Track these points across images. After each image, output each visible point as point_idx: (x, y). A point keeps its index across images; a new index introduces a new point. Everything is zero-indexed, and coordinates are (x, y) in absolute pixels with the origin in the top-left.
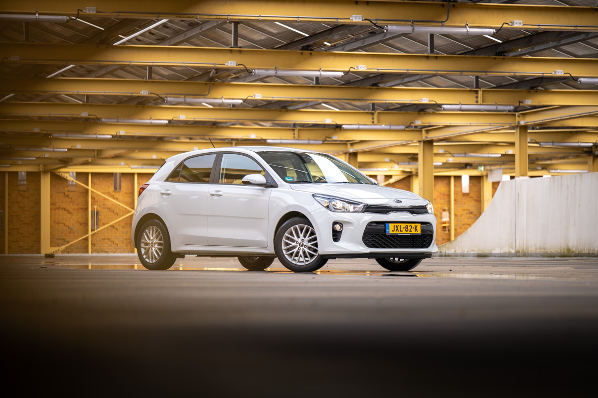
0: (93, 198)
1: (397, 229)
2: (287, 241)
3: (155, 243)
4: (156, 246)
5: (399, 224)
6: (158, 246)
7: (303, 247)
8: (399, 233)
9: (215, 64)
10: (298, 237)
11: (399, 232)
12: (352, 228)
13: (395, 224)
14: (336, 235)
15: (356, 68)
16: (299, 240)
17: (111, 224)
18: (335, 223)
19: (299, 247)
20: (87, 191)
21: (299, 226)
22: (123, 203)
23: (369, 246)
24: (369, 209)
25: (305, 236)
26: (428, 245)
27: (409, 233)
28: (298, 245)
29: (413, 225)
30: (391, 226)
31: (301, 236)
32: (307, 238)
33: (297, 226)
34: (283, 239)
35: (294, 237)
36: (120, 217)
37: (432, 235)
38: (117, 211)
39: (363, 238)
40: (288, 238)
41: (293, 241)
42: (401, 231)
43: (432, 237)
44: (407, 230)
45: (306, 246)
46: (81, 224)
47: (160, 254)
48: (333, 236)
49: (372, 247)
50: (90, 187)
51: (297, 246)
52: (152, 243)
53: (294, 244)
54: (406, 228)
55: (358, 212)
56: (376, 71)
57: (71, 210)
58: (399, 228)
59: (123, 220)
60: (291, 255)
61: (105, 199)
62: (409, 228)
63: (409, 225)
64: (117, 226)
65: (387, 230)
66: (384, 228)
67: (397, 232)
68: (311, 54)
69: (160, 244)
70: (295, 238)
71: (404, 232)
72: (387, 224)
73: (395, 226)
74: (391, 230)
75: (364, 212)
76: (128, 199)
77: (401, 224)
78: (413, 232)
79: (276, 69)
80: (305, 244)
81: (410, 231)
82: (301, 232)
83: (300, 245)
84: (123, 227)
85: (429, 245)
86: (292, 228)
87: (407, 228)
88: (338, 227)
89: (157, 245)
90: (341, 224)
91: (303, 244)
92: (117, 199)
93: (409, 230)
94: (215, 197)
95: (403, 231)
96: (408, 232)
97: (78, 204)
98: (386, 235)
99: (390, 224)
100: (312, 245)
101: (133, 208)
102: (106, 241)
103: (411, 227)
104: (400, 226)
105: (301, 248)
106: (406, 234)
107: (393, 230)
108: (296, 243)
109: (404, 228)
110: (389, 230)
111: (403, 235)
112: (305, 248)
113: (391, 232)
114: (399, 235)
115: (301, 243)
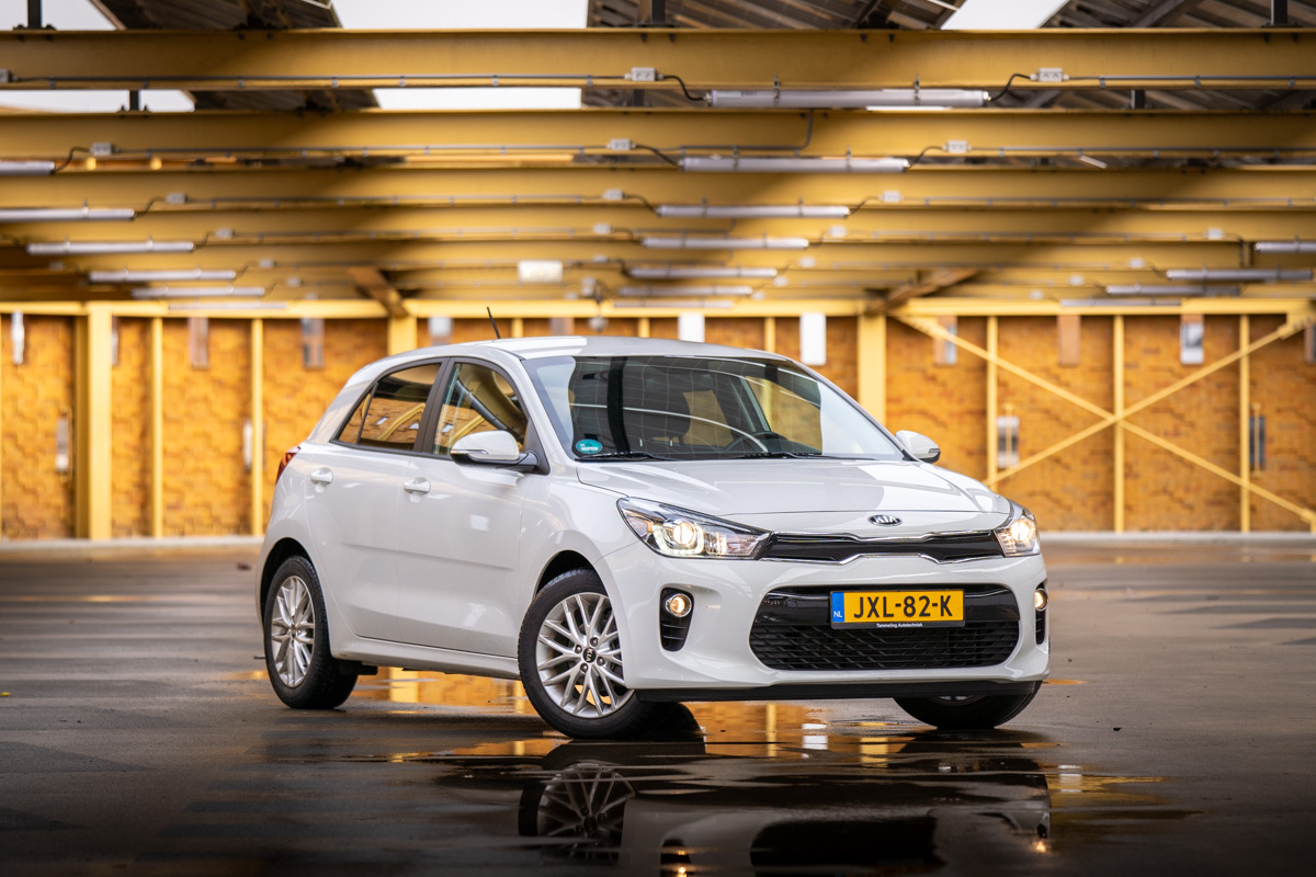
0: (1001, 384)
1: (873, 610)
2: (552, 644)
3: (301, 628)
4: (302, 636)
5: (881, 595)
6: (307, 636)
7: (595, 663)
8: (879, 620)
9: (590, 77)
10: (582, 632)
11: (882, 619)
12: (719, 607)
13: (865, 595)
14: (673, 632)
15: (1033, 76)
16: (584, 642)
17: (1053, 450)
18: (668, 592)
19: (583, 661)
20: (983, 366)
21: (583, 598)
22: (1085, 395)
23: (770, 663)
24: (777, 547)
25: (599, 629)
26: (1000, 654)
27: (917, 621)
28: (581, 655)
29: (936, 596)
30: (851, 601)
31: (590, 626)
32: (606, 636)
33: (578, 597)
34: (542, 635)
35: (568, 628)
36: (1077, 431)
37: (1017, 624)
38: (1067, 417)
39: (752, 638)
40: (553, 634)
41: (567, 642)
42: (885, 615)
43: (1017, 630)
44: (909, 610)
45: (601, 661)
46: (970, 454)
47: (309, 662)
48: (664, 631)
49: (789, 669)
50: (991, 355)
51: (579, 659)
52: (293, 627)
53: (568, 653)
54: (907, 605)
55: (741, 557)
56: (1096, 83)
57: (944, 417)
58: (879, 607)
59: (1085, 440)
60: (562, 685)
61: (1034, 387)
62: (919, 606)
63: (916, 595)
64: (1067, 459)
65: (837, 614)
66: (826, 604)
67: (873, 619)
68: (892, 37)
69: (310, 633)
70: (574, 634)
71: (899, 618)
72: (834, 595)
73: (866, 600)
74: (850, 611)
75: (757, 559)
76: (1096, 386)
77: (890, 595)
78: (935, 616)
79: (778, 88)
80: (599, 652)
81: (923, 614)
82: (591, 616)
83: (585, 657)
84: (1085, 462)
85: (1006, 656)
86: (564, 603)
87: (909, 604)
88: (678, 605)
89: (304, 634)
90: (689, 596)
91: (594, 654)
92: (1066, 385)
93: (918, 611)
94: (414, 498)
95: (893, 612)
96: (916, 618)
97: (961, 401)
98: (828, 628)
99: (848, 596)
101: (1111, 410)
102: (1038, 499)
103: (924, 601)
104: (885, 598)
105: (590, 665)
106: (908, 625)
107: (858, 613)
108: (577, 652)
109: (898, 605)
110: (842, 614)
111: (893, 629)
112: (600, 664)
113: (849, 618)
114: (881, 629)
115: (590, 651)
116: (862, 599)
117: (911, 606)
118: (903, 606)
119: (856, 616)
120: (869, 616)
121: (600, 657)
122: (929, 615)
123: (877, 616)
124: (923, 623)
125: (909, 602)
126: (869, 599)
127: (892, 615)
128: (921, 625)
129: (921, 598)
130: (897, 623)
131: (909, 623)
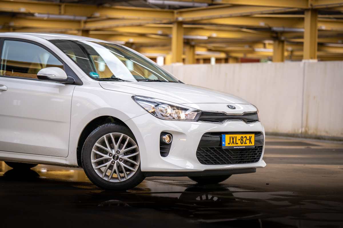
2: (98, 152)
5: (235, 135)
7: (118, 160)
11: (235, 145)
12: (185, 140)
13: (231, 136)
16: (114, 152)
18: (163, 133)
19: (112, 160)
23: (202, 162)
24: (204, 117)
25: (120, 147)
26: (258, 159)
28: (112, 157)
29: (248, 136)
31: (116, 146)
32: (123, 150)
33: (111, 134)
34: (93, 150)
35: (106, 147)
37: (262, 146)
39: (197, 152)
40: (98, 149)
41: (106, 153)
42: (236, 143)
44: (242, 142)
45: (121, 159)
51: (111, 159)
53: (106, 156)
55: (191, 120)
58: (234, 140)
62: (244, 139)
63: (244, 136)
65: (223, 143)
66: (219, 140)
67: (233, 145)
70: (109, 149)
72: (223, 135)
74: (227, 142)
75: (197, 121)
77: (237, 135)
80: (120, 156)
82: (116, 142)
83: (114, 158)
86: (105, 136)
88: (166, 138)
90: (170, 135)
91: (118, 157)
93: (244, 142)
96: (243, 145)
98: (222, 148)
99: (227, 137)
100: (129, 158)
104: (236, 137)
105: (116, 161)
106: (242, 147)
107: (229, 143)
108: (109, 156)
110: (225, 143)
111: (238, 148)
112: (121, 161)
113: (227, 145)
114: (235, 149)
115: (116, 156)
116: (230, 137)
117: (242, 140)
118: (240, 140)
120: (232, 144)
121: (121, 158)
122: (246, 143)
123: (234, 143)
125: (242, 138)
126: (232, 137)
127: (238, 144)
128: (244, 147)
130: (238, 146)
131: (242, 146)
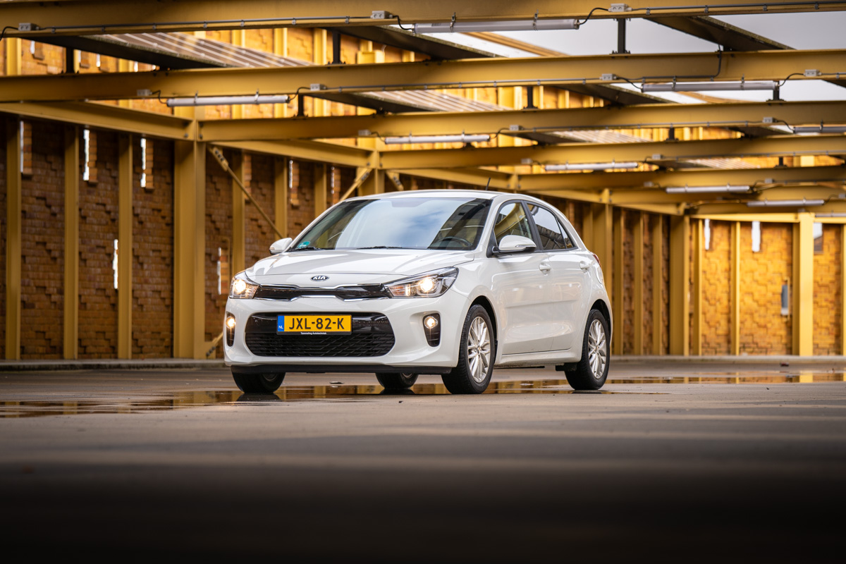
1: (299, 325)
8: (303, 331)
13: (296, 317)
27: (324, 331)
29: (334, 318)
30: (288, 320)
42: (306, 328)
44: (320, 326)
54: (318, 323)
58: (303, 324)
62: (325, 323)
63: (323, 317)
65: (280, 327)
66: (274, 323)
67: (300, 330)
71: (314, 329)
72: (279, 317)
73: (296, 321)
74: (287, 325)
77: (309, 317)
78: (334, 329)
81: (327, 328)
87: (319, 322)
93: (325, 326)
95: (311, 327)
96: (323, 329)
99: (286, 318)
103: (328, 321)
104: (306, 319)
106: (317, 333)
107: (292, 327)
109: (313, 323)
110: (284, 327)
111: (310, 335)
113: (287, 330)
114: (304, 335)
116: (294, 319)
117: (321, 323)
118: (316, 323)
119: (290, 328)
120: (297, 328)
122: (330, 328)
123: (302, 328)
124: (327, 332)
125: (320, 321)
126: (297, 319)
127: (310, 328)
129: (326, 319)
130: (312, 332)
131: (319, 332)
